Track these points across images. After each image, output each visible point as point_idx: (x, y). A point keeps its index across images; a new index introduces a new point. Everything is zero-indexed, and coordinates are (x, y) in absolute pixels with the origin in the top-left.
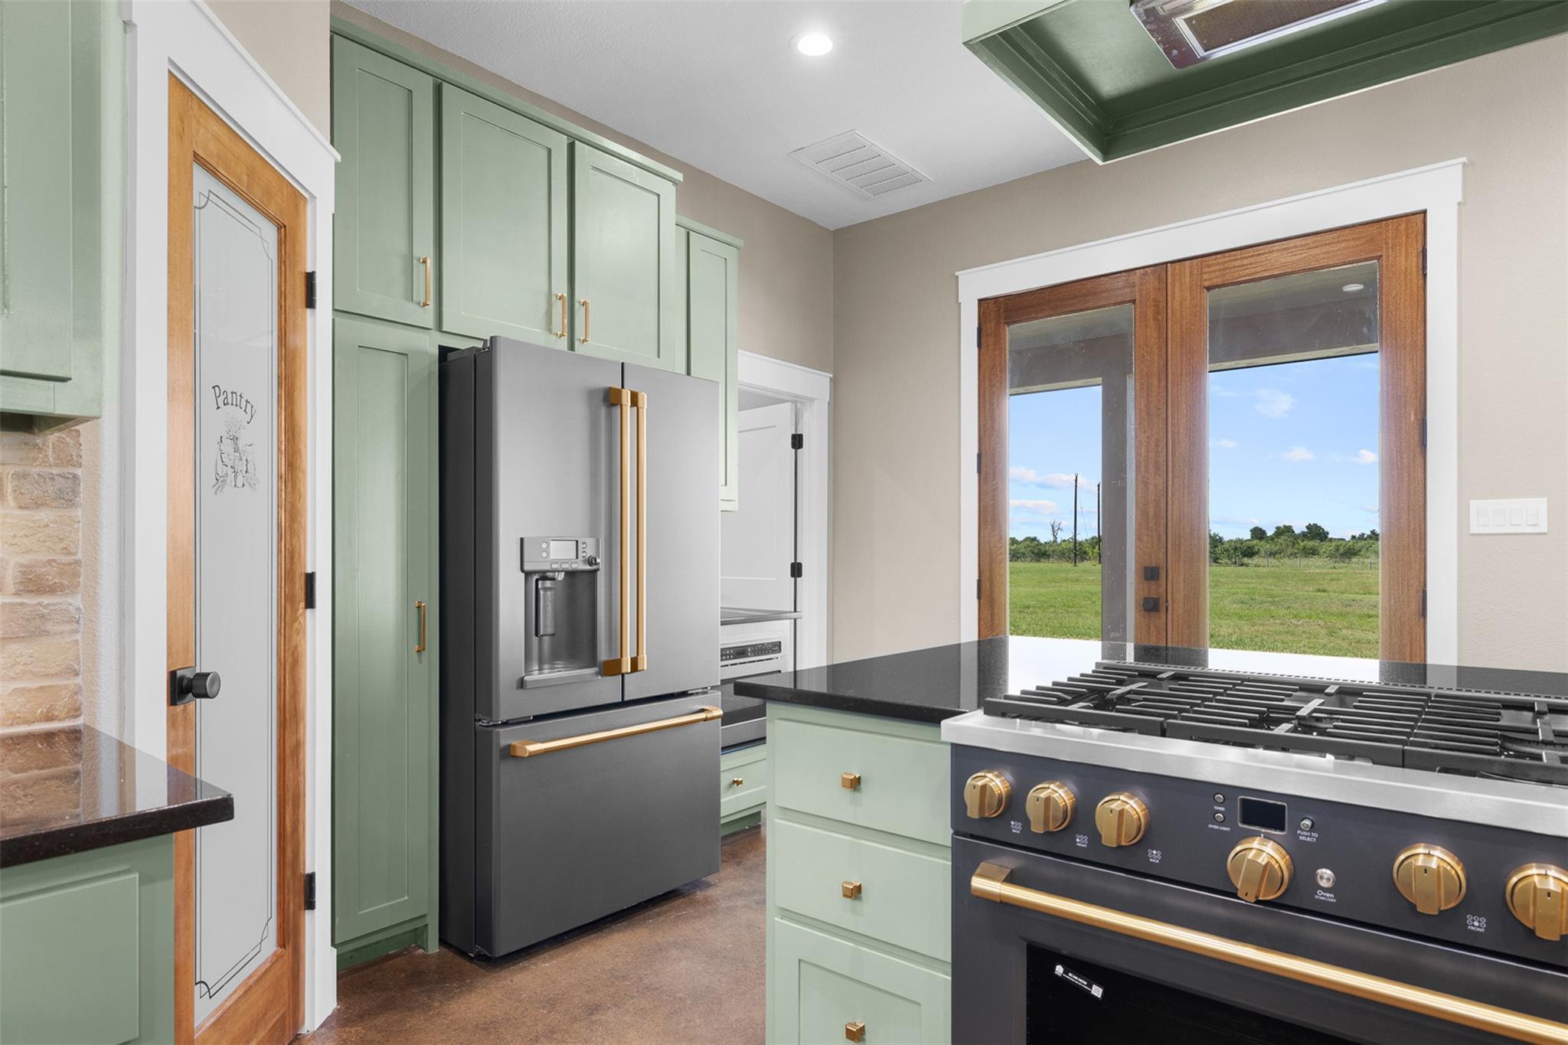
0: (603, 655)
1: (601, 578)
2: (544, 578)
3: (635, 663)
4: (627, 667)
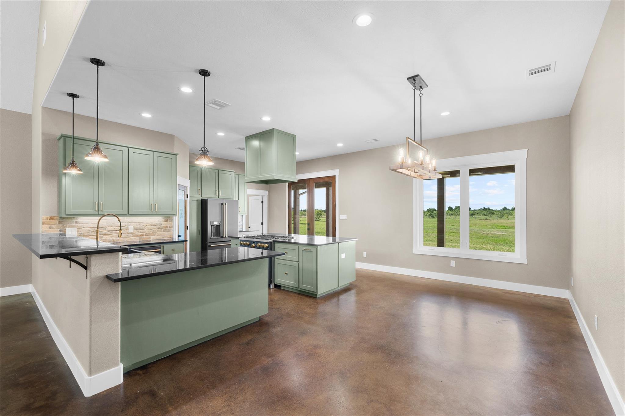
0: (221, 235)
1: (221, 226)
2: (214, 226)
3: (225, 236)
4: (224, 237)
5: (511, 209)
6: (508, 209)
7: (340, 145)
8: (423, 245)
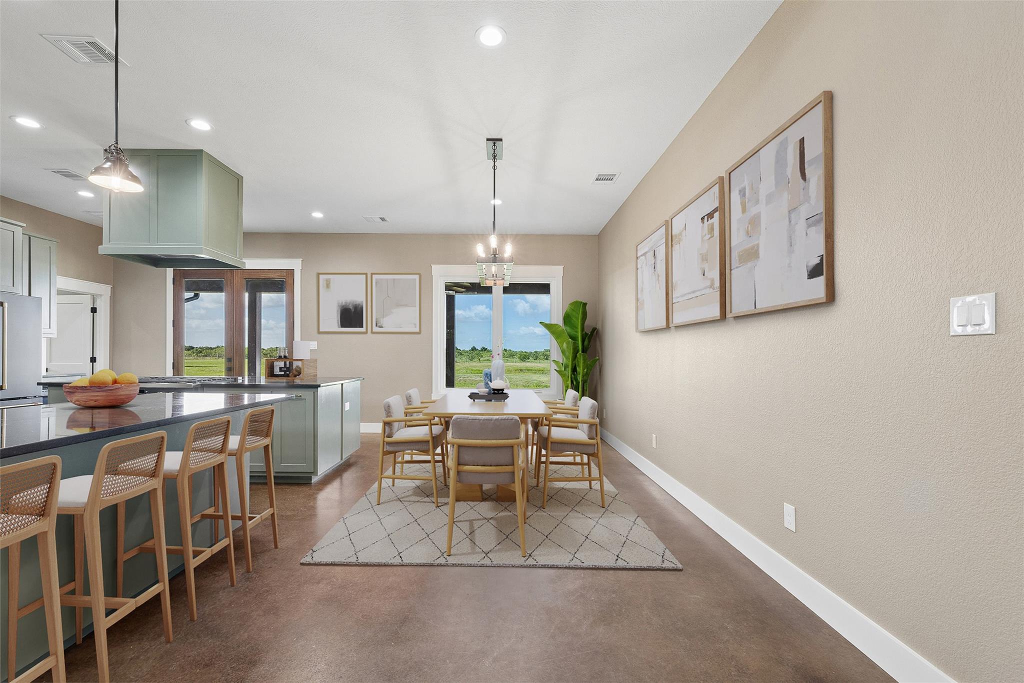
5: (480, 349)
6: (477, 350)
7: (318, 215)
8: (445, 387)
